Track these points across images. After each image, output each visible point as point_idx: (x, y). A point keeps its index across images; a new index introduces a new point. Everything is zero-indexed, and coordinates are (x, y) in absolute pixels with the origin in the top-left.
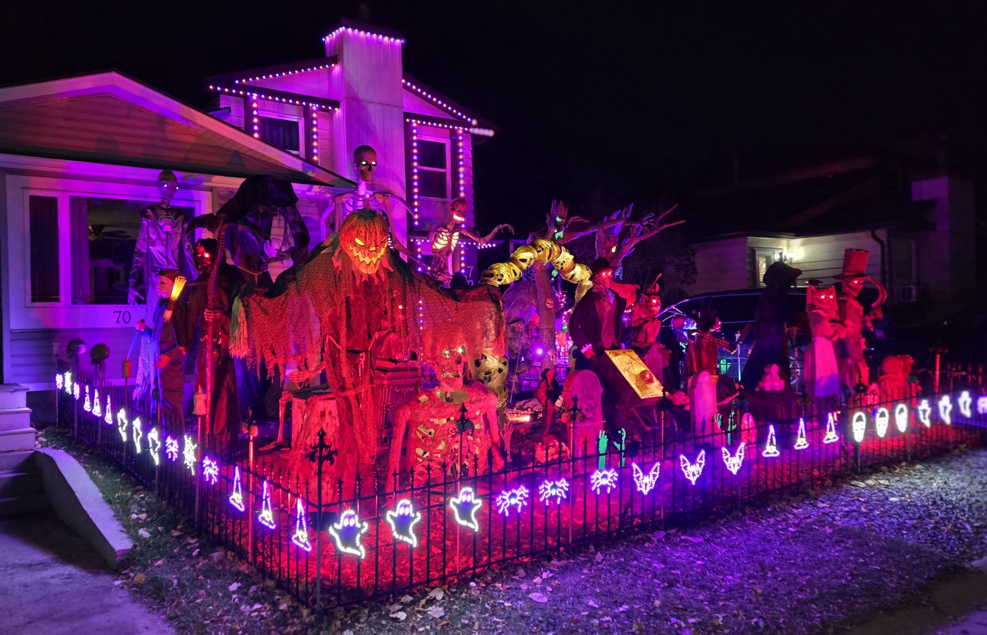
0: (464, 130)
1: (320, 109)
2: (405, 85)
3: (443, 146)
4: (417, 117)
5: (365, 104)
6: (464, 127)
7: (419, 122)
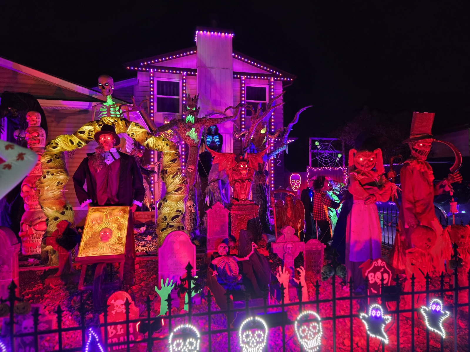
0: (274, 79)
1: (187, 74)
2: (234, 57)
3: (264, 89)
4: (244, 74)
5: (209, 69)
6: (274, 77)
7: (245, 77)
